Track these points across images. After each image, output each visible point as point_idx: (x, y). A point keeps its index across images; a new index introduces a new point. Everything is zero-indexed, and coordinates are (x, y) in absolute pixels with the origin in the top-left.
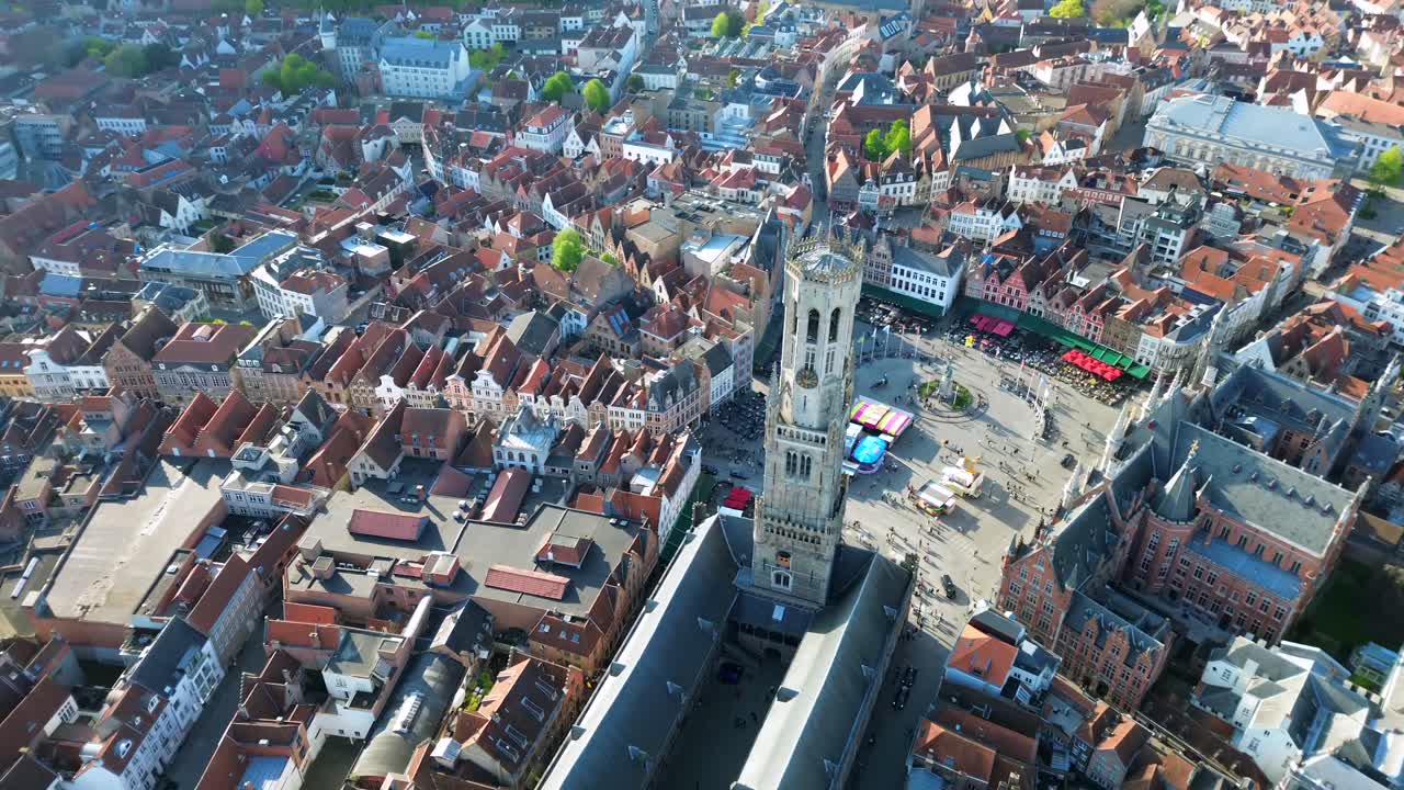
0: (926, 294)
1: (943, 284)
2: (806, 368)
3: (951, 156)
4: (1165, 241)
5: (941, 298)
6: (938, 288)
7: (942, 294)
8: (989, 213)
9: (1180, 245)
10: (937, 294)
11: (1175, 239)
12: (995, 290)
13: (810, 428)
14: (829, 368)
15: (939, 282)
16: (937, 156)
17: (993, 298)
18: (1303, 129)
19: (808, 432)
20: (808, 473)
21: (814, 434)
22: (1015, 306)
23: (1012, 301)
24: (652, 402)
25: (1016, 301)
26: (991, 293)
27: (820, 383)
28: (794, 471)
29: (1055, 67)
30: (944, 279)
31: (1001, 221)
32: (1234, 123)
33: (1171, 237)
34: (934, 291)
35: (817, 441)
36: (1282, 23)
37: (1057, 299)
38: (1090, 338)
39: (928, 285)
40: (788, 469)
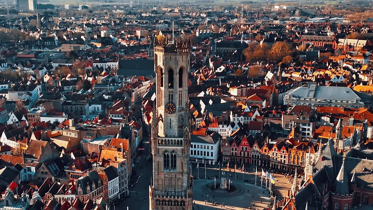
0: (205, 155)
1: (212, 148)
2: (170, 102)
3: (202, 112)
4: (305, 129)
5: (212, 156)
6: (210, 151)
7: (212, 153)
8: (225, 126)
9: (311, 129)
10: (210, 154)
11: (309, 127)
12: (236, 150)
13: (174, 137)
14: (180, 102)
15: (210, 148)
16: (196, 113)
17: (236, 154)
18: (347, 92)
19: (173, 139)
20: (175, 166)
21: (176, 139)
22: (246, 155)
23: (244, 154)
24: (80, 190)
25: (246, 153)
26: (234, 152)
27: (177, 110)
28: (168, 165)
29: (238, 88)
30: (212, 145)
31: (231, 129)
32: (319, 94)
33: (307, 127)
34: (208, 153)
35: (178, 143)
36: (327, 75)
37: (265, 148)
38: (283, 162)
39: (205, 150)
40: (165, 165)
